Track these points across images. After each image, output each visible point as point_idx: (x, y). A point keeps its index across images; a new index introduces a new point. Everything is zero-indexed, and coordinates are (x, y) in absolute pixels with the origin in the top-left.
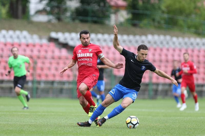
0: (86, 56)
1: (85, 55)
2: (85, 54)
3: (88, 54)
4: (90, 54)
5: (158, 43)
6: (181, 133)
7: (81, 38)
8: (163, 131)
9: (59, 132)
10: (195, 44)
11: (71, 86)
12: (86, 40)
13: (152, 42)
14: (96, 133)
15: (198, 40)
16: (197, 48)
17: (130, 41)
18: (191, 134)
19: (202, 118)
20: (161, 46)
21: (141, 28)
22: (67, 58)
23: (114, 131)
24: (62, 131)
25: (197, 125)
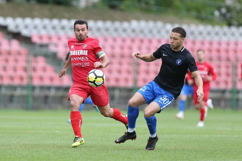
0: (79, 54)
1: (77, 53)
2: (78, 51)
3: (81, 51)
4: (84, 51)
5: (146, 31)
6: (178, 157)
7: (75, 29)
8: (153, 154)
9: (8, 156)
10: (196, 33)
11: (24, 92)
12: (81, 32)
13: (138, 31)
14: (59, 158)
15: (202, 28)
16: (200, 38)
17: (107, 30)
18: (191, 158)
19: (207, 136)
20: (149, 36)
21: (122, 10)
22: (19, 53)
23: (84, 154)
24: (12, 155)
25: (199, 146)
